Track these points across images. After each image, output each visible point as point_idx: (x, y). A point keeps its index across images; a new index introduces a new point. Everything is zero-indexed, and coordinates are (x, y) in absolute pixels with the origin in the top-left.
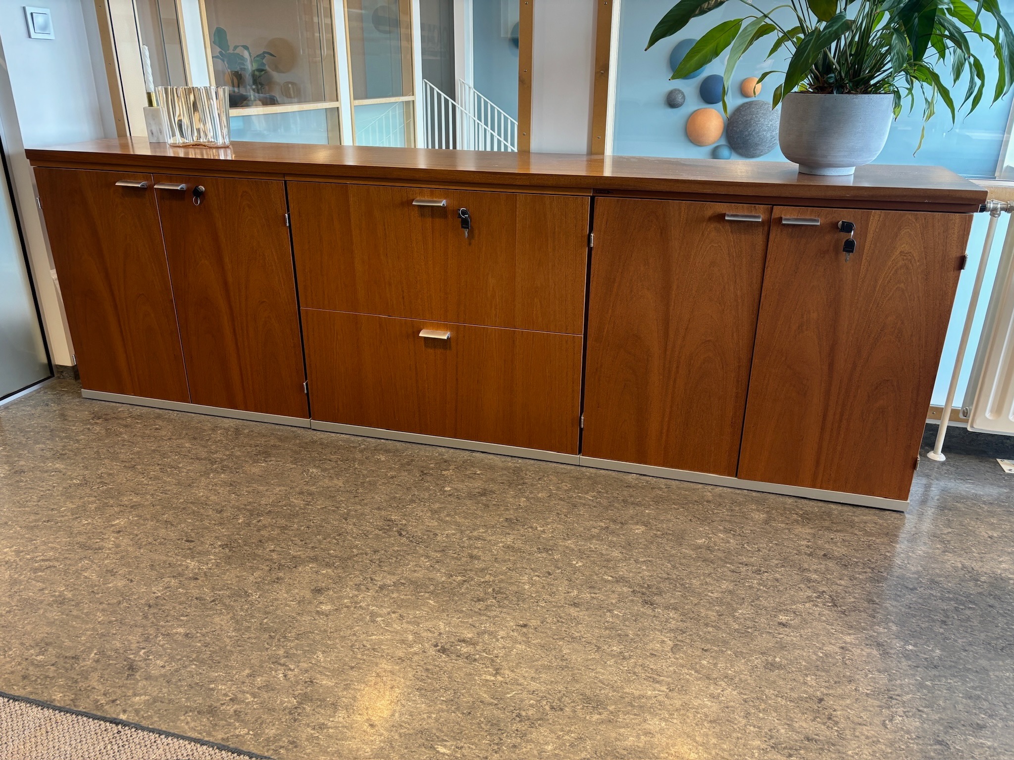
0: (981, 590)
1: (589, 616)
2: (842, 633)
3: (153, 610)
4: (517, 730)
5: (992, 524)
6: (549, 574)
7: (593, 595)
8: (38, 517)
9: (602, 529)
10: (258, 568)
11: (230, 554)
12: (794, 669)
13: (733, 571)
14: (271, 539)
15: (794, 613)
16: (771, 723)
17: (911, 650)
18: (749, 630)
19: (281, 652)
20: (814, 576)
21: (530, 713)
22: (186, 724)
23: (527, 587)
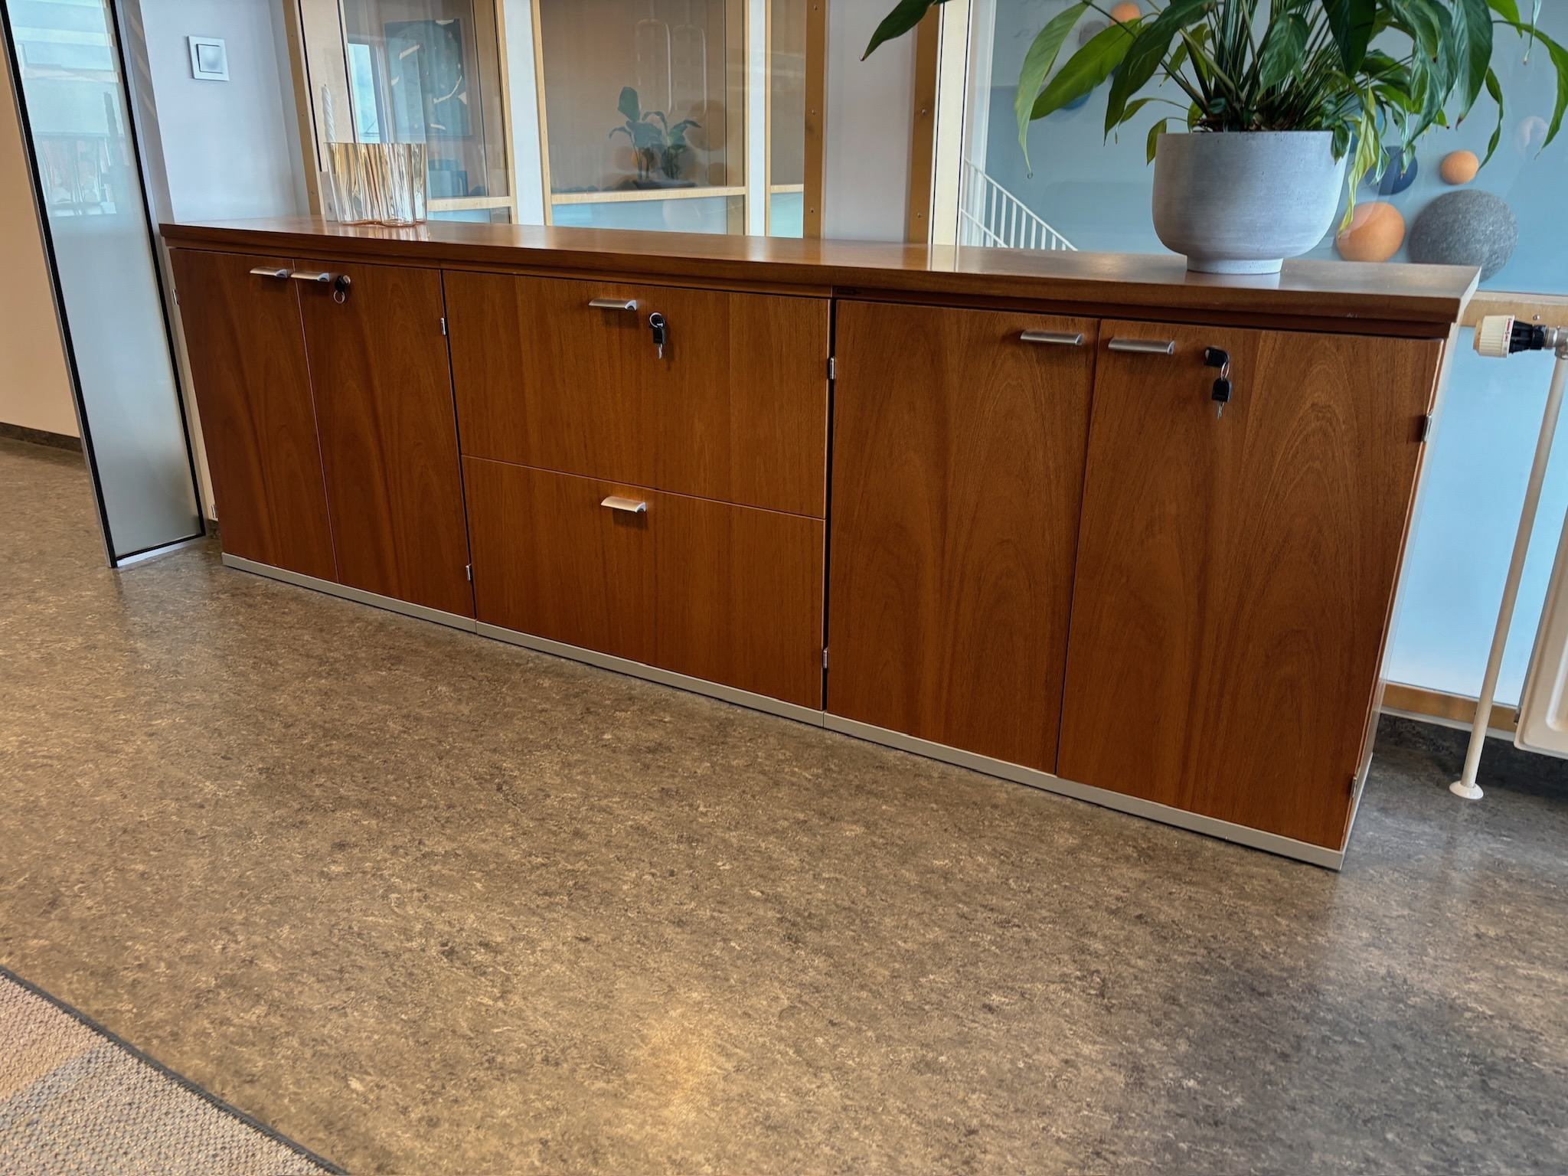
1: (689, 942)
2: (1083, 1039)
4: (475, 1080)
6: (672, 874)
7: (716, 914)
8: (74, 703)
9: (798, 822)
11: (264, 781)
12: (959, 1078)
13: (963, 916)
14: (328, 770)
15: (1022, 995)
17: (1189, 1089)
18: (927, 1007)
20: (1097, 946)
21: (509, 1060)
23: (626, 887)
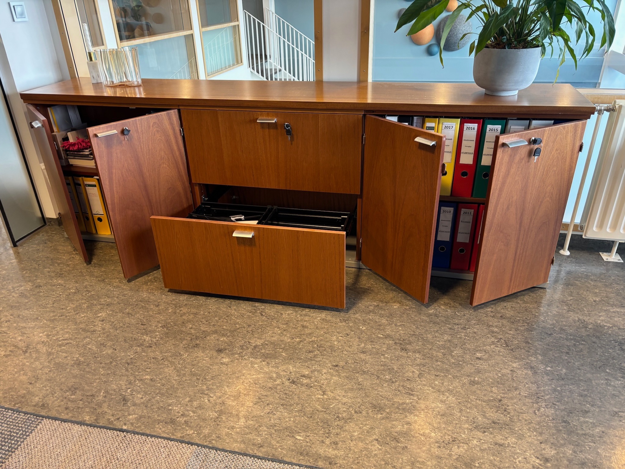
0: (588, 333)
1: (372, 358)
2: (511, 362)
3: (130, 366)
4: (338, 425)
5: (596, 293)
6: (348, 335)
7: (373, 346)
8: (55, 314)
9: (375, 306)
10: (184, 339)
11: (167, 331)
12: (485, 384)
13: (450, 329)
14: (189, 321)
15: (485, 351)
16: (474, 415)
17: (549, 370)
18: (460, 363)
19: (205, 387)
20: (496, 330)
21: (344, 415)
22: (159, 429)
23: (336, 343)
